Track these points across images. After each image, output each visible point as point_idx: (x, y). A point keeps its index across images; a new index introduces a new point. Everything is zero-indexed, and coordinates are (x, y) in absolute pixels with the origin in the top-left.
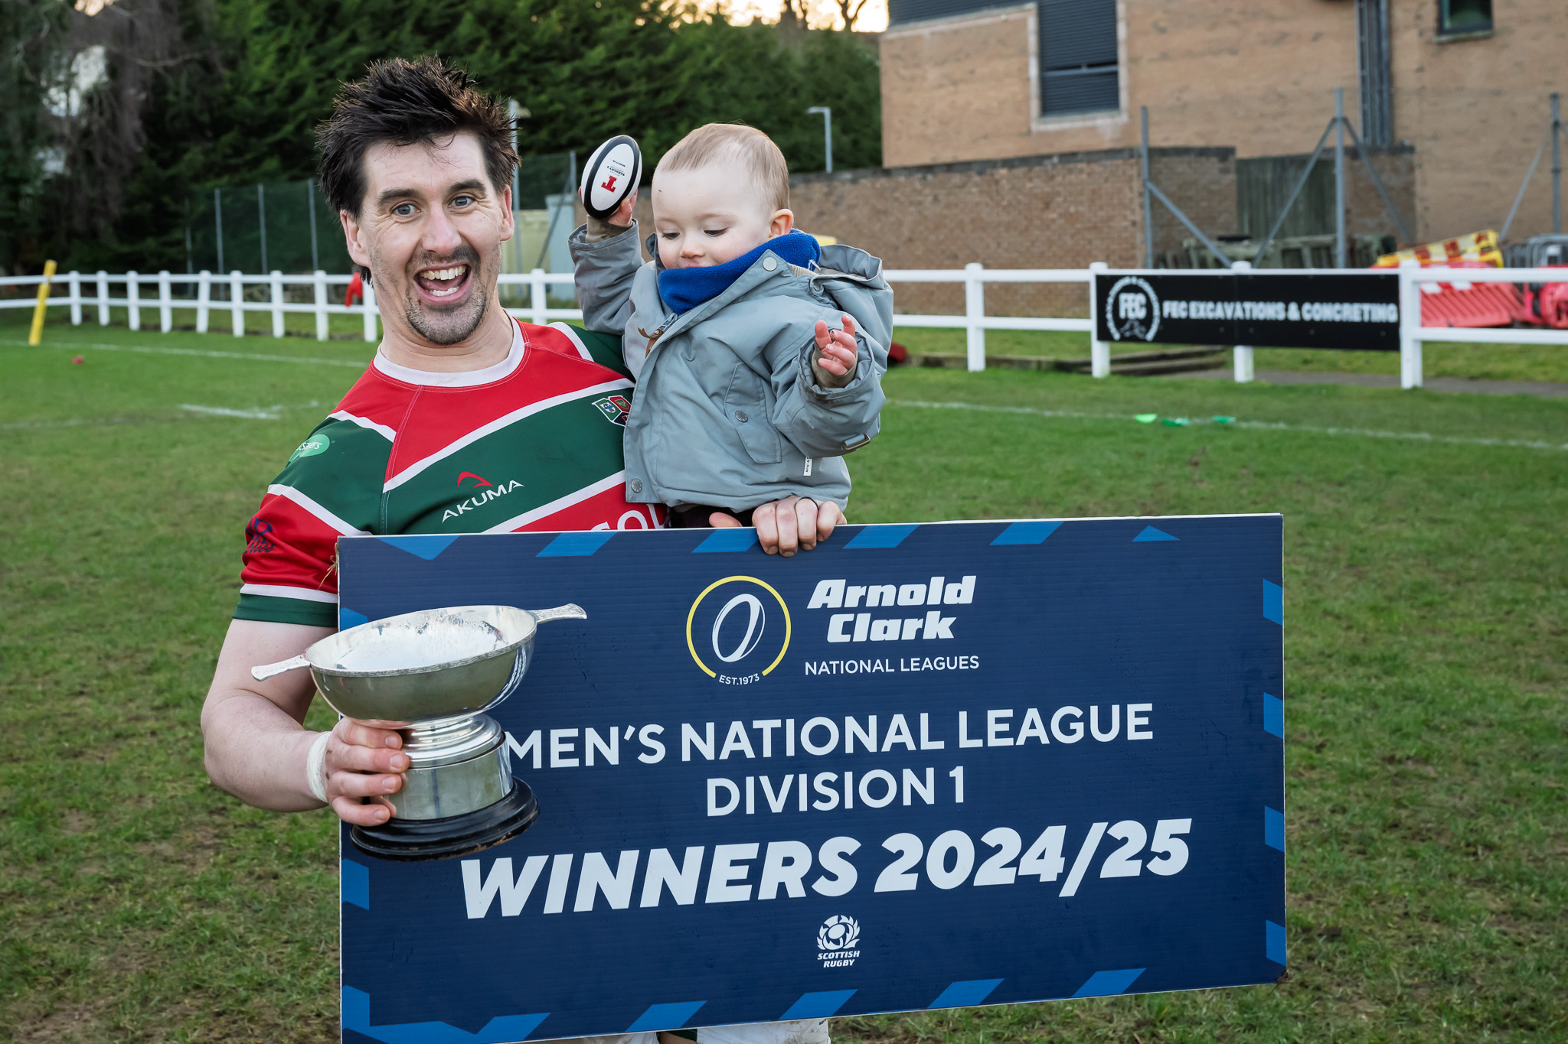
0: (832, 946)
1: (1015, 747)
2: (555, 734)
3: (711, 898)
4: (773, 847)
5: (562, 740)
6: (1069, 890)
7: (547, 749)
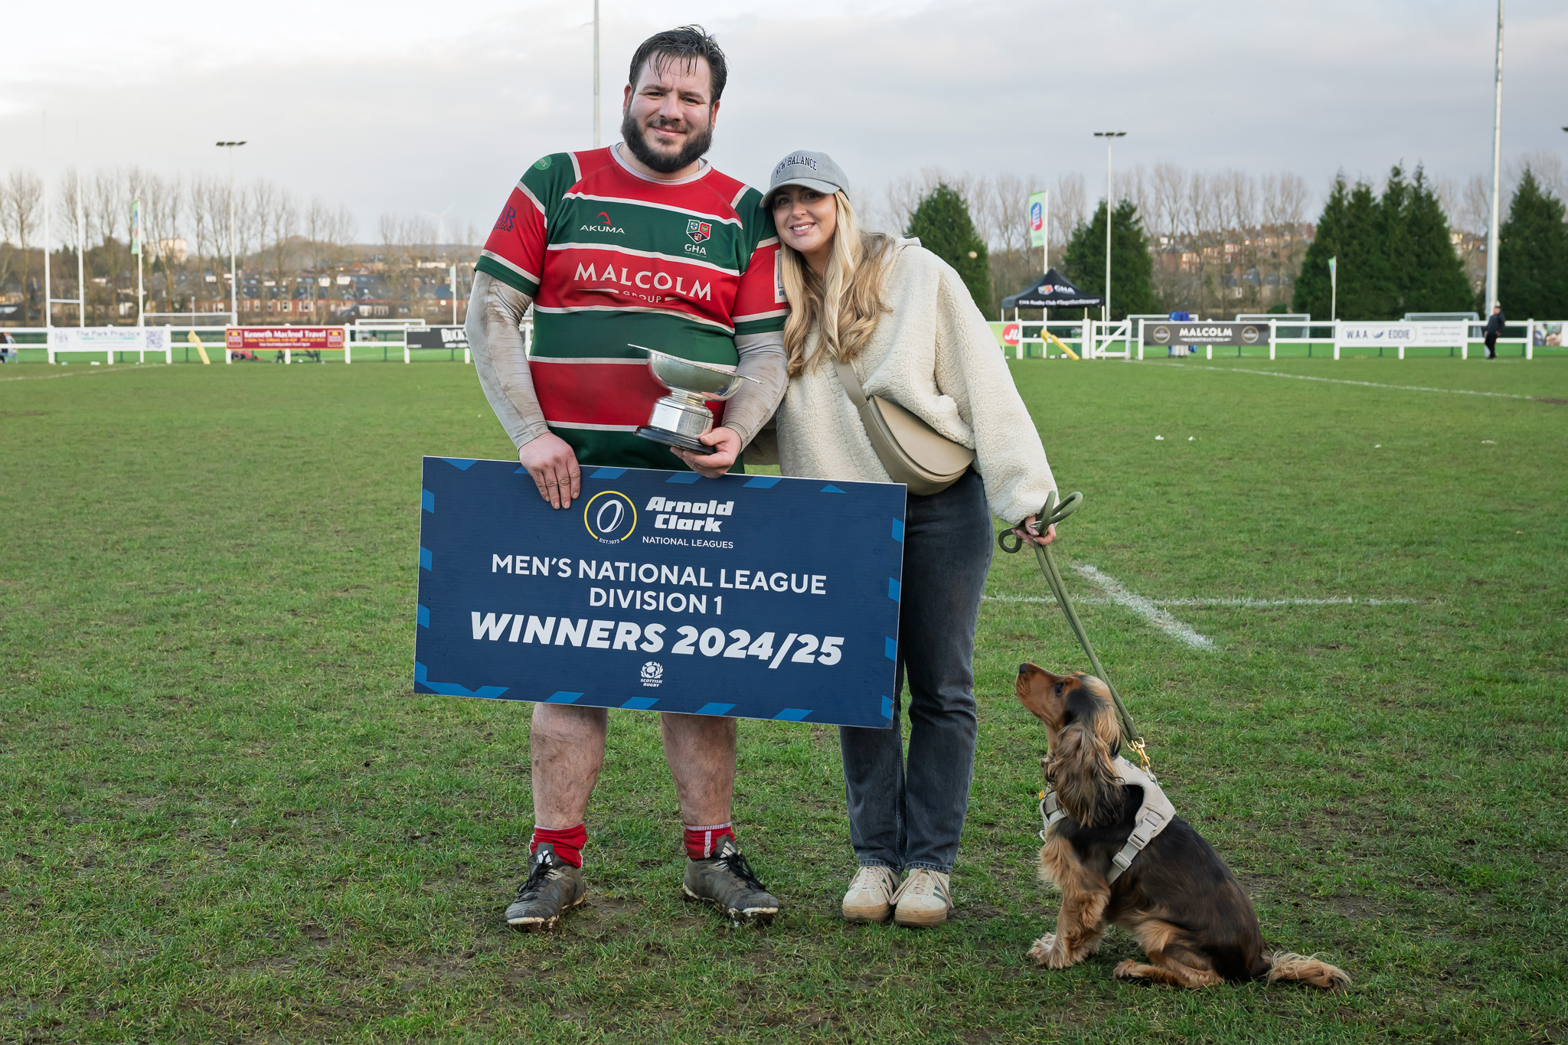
0: (648, 676)
1: (749, 590)
2: (519, 558)
3: (589, 645)
4: (621, 624)
5: (522, 561)
6: (775, 665)
7: (515, 564)
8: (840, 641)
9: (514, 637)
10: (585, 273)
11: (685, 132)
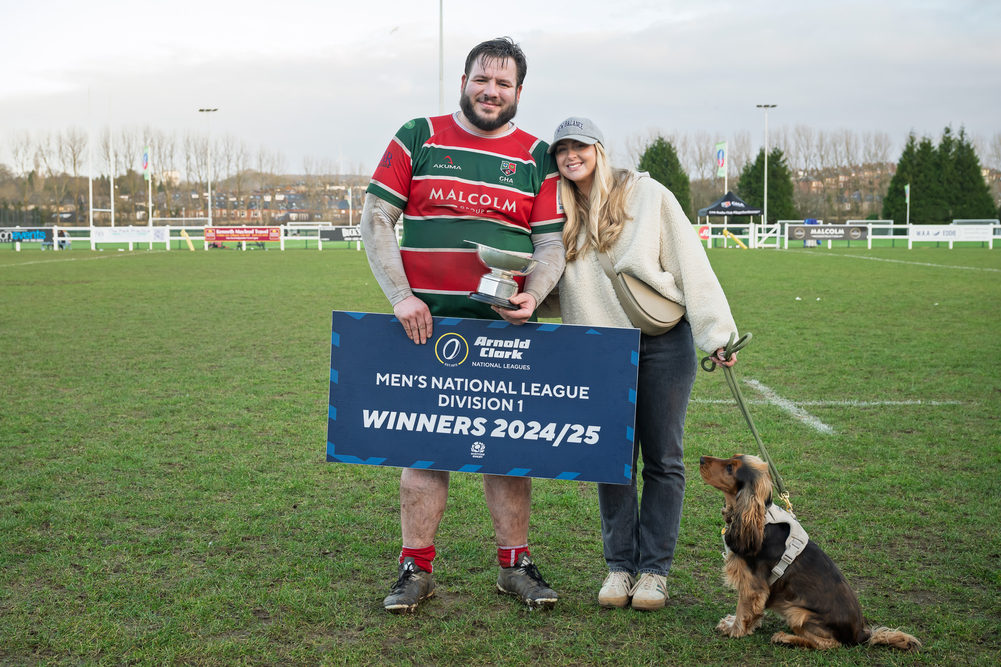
0: (476, 451)
1: (540, 396)
2: (393, 376)
3: (438, 431)
4: (459, 418)
5: (395, 378)
6: (556, 444)
7: (391, 379)
8: (598, 429)
9: (390, 426)
10: (436, 194)
11: (500, 105)
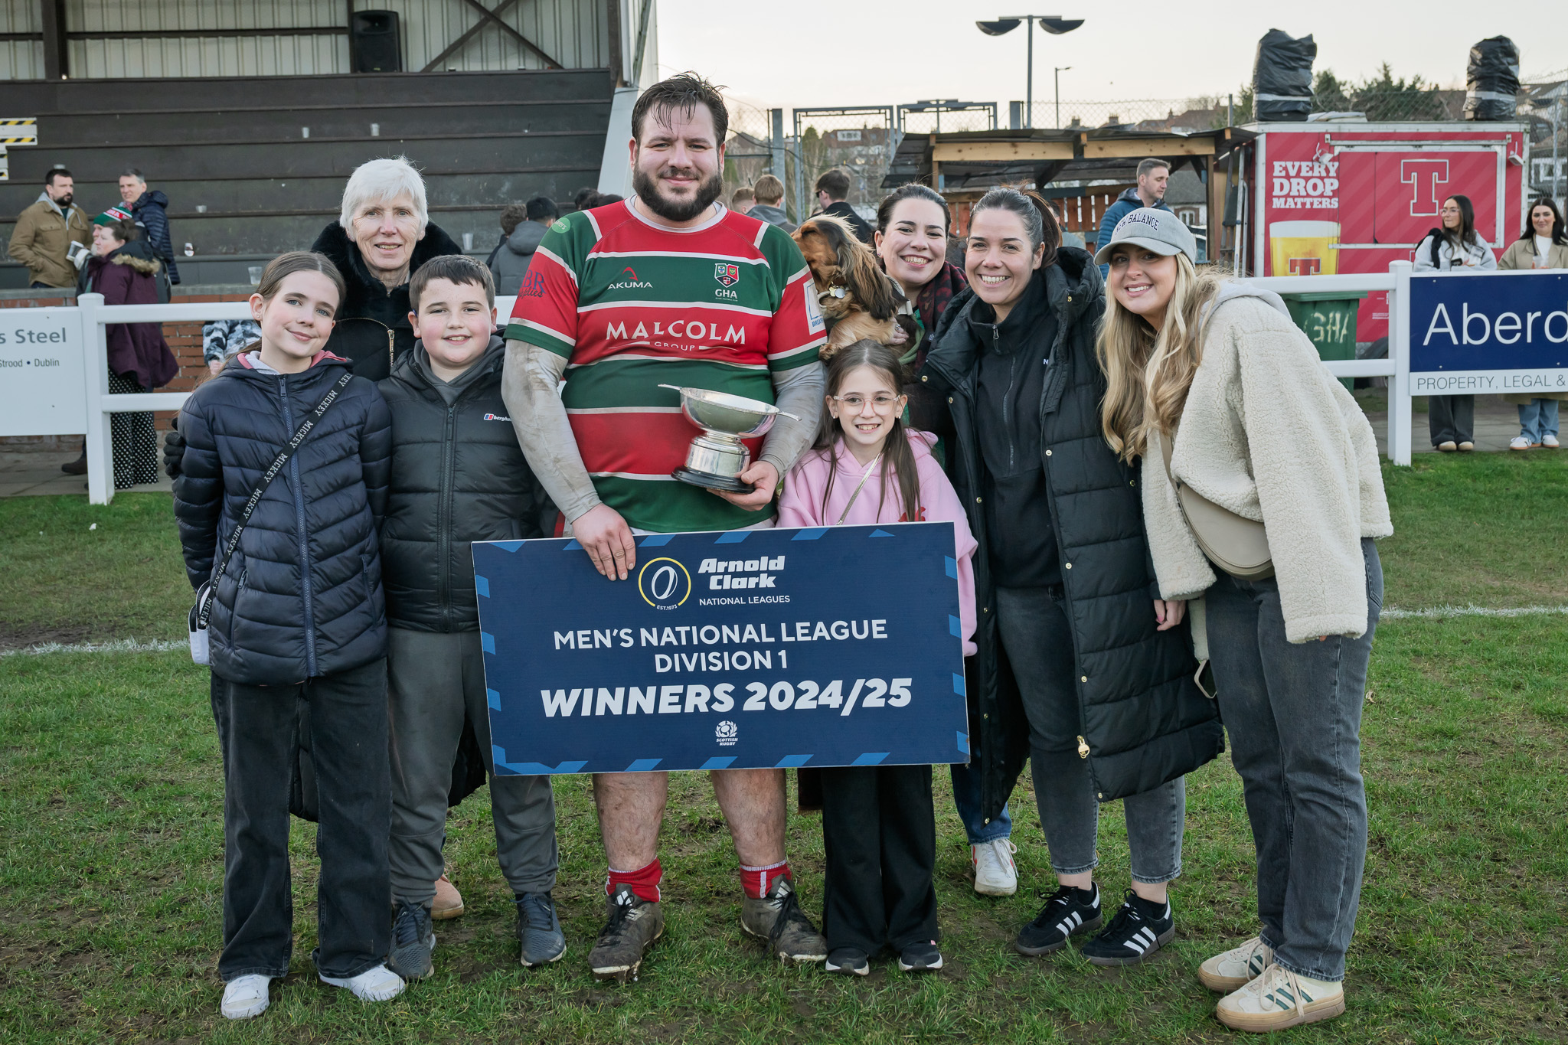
0: (723, 735)
1: (812, 641)
2: (580, 633)
3: (661, 711)
4: (690, 687)
5: (583, 636)
6: (846, 712)
7: (578, 639)
8: (908, 682)
9: (586, 711)
10: (615, 331)
11: (697, 179)
